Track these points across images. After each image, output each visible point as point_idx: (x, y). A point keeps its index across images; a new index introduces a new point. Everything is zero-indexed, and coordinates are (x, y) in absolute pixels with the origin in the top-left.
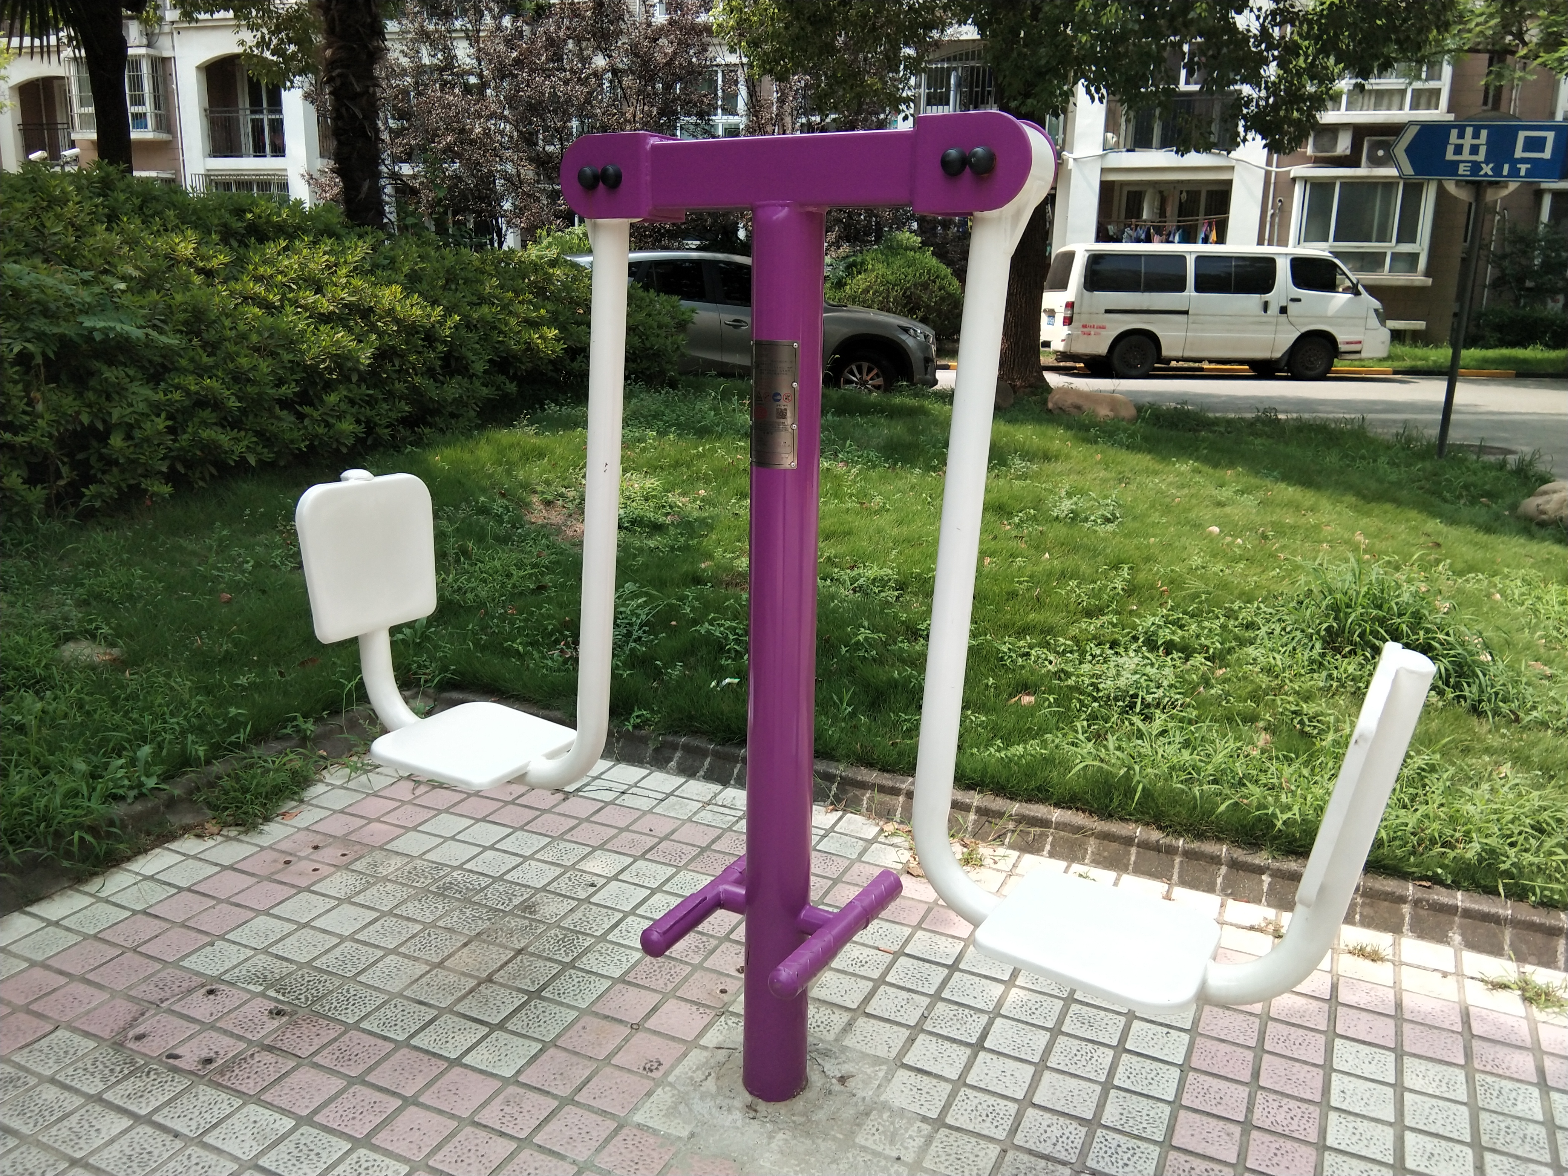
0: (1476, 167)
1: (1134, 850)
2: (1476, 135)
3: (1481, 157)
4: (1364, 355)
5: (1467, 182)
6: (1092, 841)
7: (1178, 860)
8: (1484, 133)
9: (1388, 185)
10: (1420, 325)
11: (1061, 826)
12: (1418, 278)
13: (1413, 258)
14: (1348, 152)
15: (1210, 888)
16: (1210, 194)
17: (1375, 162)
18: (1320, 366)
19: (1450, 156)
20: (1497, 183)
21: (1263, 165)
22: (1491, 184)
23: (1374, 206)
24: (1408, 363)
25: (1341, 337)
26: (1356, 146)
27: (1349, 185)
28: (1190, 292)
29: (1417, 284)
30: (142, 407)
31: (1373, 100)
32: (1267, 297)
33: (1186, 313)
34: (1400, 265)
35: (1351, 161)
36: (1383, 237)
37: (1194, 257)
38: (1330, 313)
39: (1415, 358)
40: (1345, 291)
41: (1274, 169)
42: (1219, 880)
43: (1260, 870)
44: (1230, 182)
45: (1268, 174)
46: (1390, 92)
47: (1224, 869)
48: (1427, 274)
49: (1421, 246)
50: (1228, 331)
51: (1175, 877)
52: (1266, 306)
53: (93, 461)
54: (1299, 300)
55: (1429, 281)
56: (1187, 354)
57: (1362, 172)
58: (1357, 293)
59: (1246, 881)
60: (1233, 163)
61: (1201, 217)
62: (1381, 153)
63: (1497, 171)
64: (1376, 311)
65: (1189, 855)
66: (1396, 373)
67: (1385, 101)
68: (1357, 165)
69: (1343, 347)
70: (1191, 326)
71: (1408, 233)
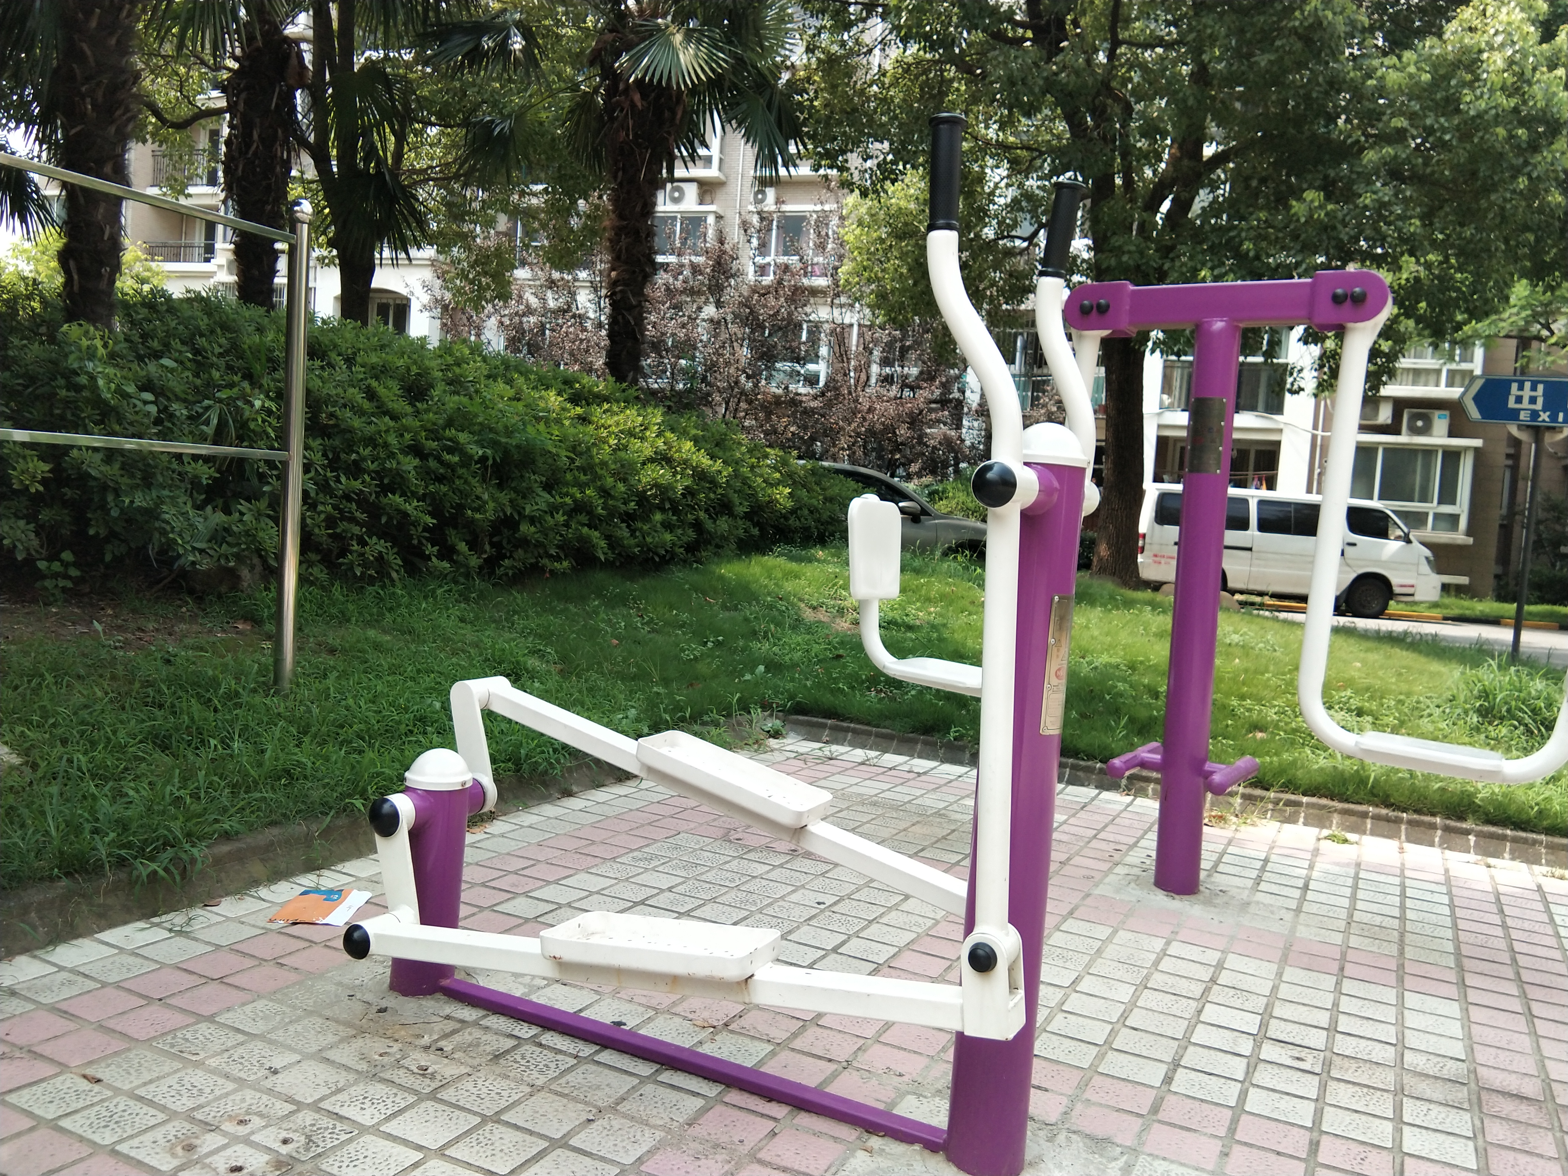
0: (1535, 414)
1: (1369, 821)
2: (1534, 388)
3: (1539, 406)
4: (1417, 598)
5: (1528, 427)
6: (1335, 815)
7: (1403, 827)
8: (1540, 387)
9: (1428, 452)
10: (1464, 580)
11: (1309, 805)
12: (1460, 537)
13: (1454, 519)
14: (1389, 421)
15: (1432, 845)
16: (1259, 453)
17: (1415, 431)
18: (1375, 607)
19: (1512, 404)
20: (1554, 428)
21: (1310, 427)
22: (1549, 428)
23: (1415, 472)
24: (1456, 612)
25: (1396, 580)
26: (1397, 415)
27: (1391, 451)
28: (1253, 531)
29: (1459, 542)
30: (544, 506)
31: (1411, 377)
33: (1250, 549)
34: (1443, 524)
35: (1393, 429)
36: (1425, 498)
37: (1256, 501)
38: (1384, 558)
39: (1462, 608)
40: (1398, 538)
41: (1319, 433)
42: (1437, 839)
43: (1467, 832)
44: (1278, 443)
45: (1314, 438)
46: (1427, 371)
47: (1439, 832)
48: (1469, 533)
49: (1462, 507)
50: (1289, 568)
51: (1403, 837)
53: (505, 542)
54: (1354, 545)
55: (1470, 541)
56: (1252, 587)
57: (1403, 439)
58: (1409, 541)
59: (1458, 839)
60: (1281, 426)
61: (1250, 473)
62: (1420, 423)
63: (1554, 418)
64: (1427, 558)
65: (1410, 823)
66: (1446, 619)
67: (1423, 379)
68: (1398, 432)
69: (1397, 590)
70: (1255, 562)
71: (1448, 495)
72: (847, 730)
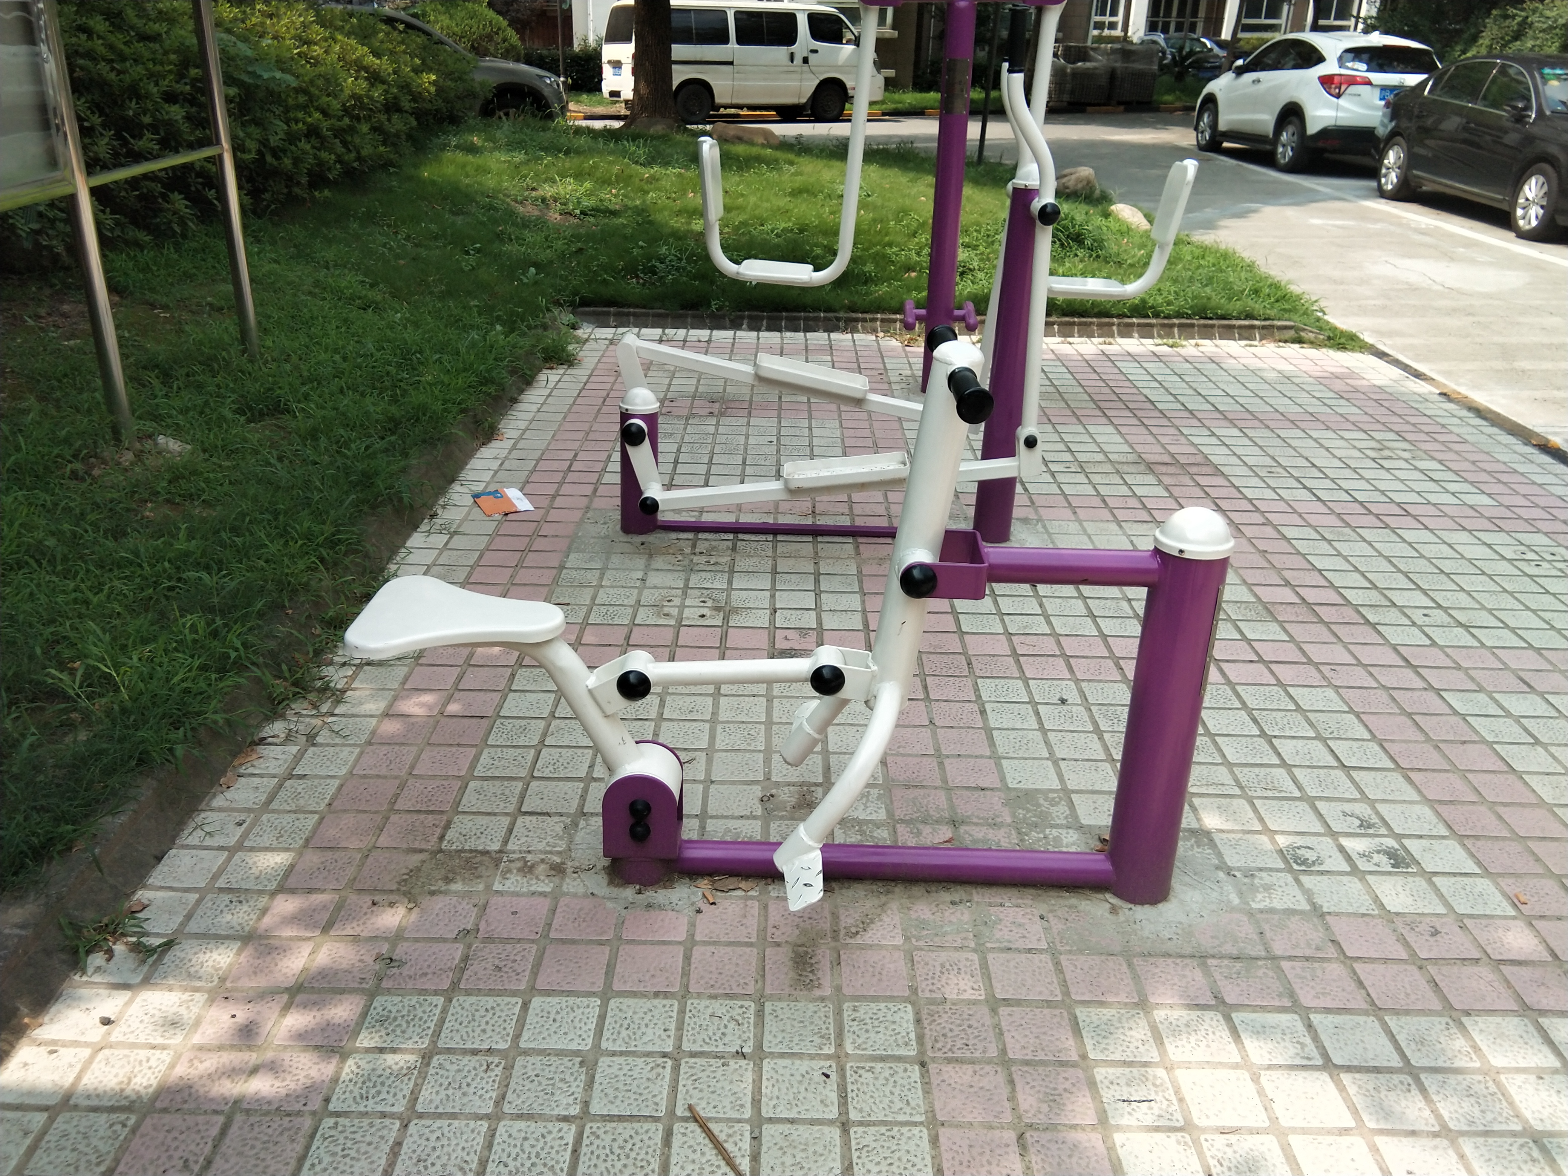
10: (898, 73)
12: (889, 30)
18: (834, 109)
24: (890, 107)
25: (849, 84)
28: (733, 44)
32: (793, 48)
33: (731, 63)
38: (840, 63)
40: (849, 42)
48: (894, 27)
50: (765, 79)
52: (792, 57)
54: (816, 51)
55: (896, 33)
56: (735, 101)
66: (884, 114)
69: (850, 93)
70: (736, 75)
72: (628, 314)
